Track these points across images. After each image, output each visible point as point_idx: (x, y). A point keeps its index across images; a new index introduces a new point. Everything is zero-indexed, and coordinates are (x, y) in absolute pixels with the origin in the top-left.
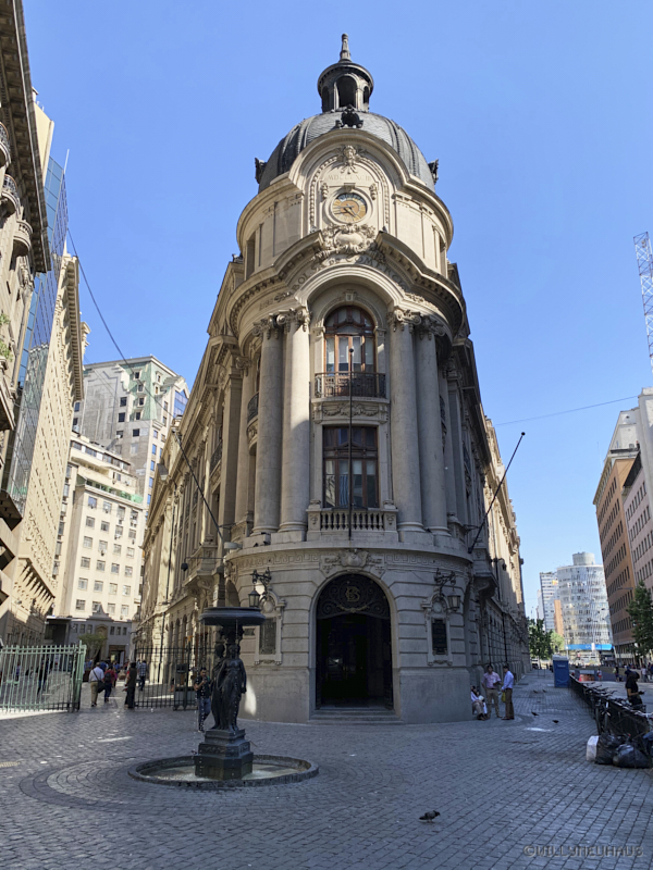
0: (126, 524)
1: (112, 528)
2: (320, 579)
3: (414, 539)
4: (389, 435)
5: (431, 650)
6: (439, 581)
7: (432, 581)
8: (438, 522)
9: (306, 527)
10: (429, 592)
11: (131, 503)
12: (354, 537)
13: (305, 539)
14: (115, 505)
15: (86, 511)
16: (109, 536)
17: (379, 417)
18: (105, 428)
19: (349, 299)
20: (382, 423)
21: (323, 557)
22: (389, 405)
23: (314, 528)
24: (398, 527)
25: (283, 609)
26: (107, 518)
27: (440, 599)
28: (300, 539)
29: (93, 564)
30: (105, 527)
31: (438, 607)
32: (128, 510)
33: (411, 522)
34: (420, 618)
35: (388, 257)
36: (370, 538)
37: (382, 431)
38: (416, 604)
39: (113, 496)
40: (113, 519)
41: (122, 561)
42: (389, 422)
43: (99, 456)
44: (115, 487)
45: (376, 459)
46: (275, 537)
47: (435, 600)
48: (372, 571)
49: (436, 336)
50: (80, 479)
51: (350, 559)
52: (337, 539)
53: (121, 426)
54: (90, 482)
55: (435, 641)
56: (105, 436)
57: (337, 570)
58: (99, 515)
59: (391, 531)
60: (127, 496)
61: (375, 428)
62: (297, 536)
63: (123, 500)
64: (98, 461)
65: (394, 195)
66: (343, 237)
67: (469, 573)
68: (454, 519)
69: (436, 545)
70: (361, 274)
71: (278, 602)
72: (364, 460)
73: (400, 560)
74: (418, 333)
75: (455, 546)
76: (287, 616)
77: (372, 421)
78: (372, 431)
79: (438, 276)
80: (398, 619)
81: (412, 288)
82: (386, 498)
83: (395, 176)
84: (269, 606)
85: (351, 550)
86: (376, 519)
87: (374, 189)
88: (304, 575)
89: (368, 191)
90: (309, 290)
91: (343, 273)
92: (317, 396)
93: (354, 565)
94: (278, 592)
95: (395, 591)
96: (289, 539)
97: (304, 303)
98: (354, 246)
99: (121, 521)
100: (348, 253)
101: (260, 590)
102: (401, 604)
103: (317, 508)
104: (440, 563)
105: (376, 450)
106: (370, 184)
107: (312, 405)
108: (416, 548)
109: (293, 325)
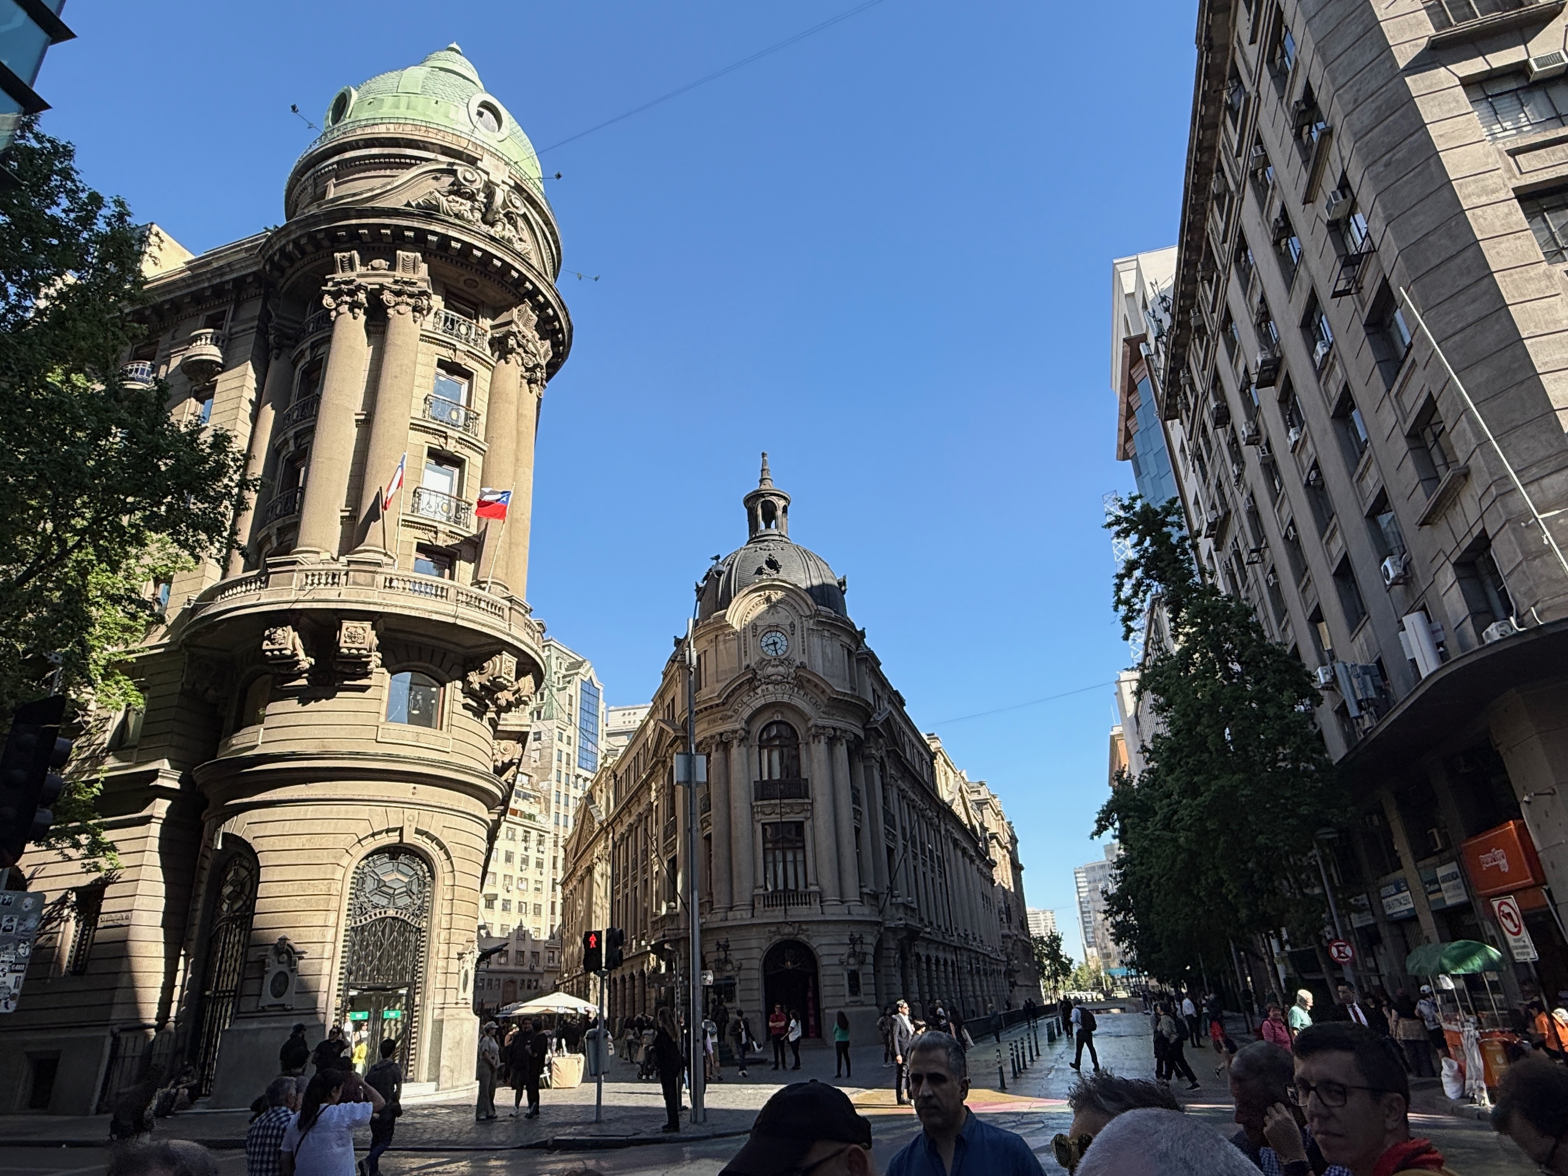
0: (533, 854)
1: (517, 860)
2: (766, 945)
3: (834, 912)
4: (813, 828)
5: (847, 994)
6: (853, 941)
7: (848, 941)
8: (852, 893)
9: (753, 905)
10: (845, 950)
11: (537, 825)
12: (789, 913)
13: (753, 916)
14: (520, 831)
16: (514, 869)
17: (804, 815)
19: (778, 717)
20: (807, 818)
21: (767, 929)
22: (812, 804)
23: (759, 906)
24: (821, 902)
25: (739, 969)
26: (512, 846)
27: (853, 954)
28: (749, 916)
29: (500, 906)
30: (509, 858)
31: (852, 961)
32: (534, 834)
33: (831, 896)
34: (839, 970)
35: (805, 684)
36: (799, 912)
37: (807, 825)
38: (835, 960)
39: (518, 819)
40: (519, 848)
41: (531, 898)
42: (813, 816)
44: (517, 808)
45: (803, 847)
46: (730, 915)
47: (849, 956)
48: (802, 937)
49: (847, 741)
51: (788, 930)
52: (777, 914)
55: (851, 986)
57: (776, 939)
59: (816, 906)
60: (531, 817)
61: (802, 822)
62: (747, 915)
63: (527, 822)
65: (808, 629)
66: (770, 670)
67: (879, 931)
68: (865, 890)
69: (849, 913)
70: (786, 699)
71: (736, 963)
72: (794, 849)
73: (822, 928)
74: (832, 742)
75: (864, 912)
76: (743, 974)
77: (799, 818)
78: (800, 826)
79: (845, 694)
80: (822, 972)
81: (826, 706)
82: (811, 878)
83: (808, 613)
84: (729, 967)
85: (787, 923)
86: (804, 898)
87: (792, 626)
88: (754, 943)
89: (788, 629)
90: (747, 713)
91: (771, 699)
92: (756, 799)
93: (789, 934)
94: (735, 956)
95: (820, 952)
96: (741, 916)
97: (743, 724)
98: (779, 678)
99: (526, 849)
100: (776, 683)
101: (722, 955)
102: (824, 961)
103: (761, 891)
104: (853, 928)
105: (803, 841)
106: (789, 622)
107: (752, 807)
108: (834, 918)
109: (735, 742)
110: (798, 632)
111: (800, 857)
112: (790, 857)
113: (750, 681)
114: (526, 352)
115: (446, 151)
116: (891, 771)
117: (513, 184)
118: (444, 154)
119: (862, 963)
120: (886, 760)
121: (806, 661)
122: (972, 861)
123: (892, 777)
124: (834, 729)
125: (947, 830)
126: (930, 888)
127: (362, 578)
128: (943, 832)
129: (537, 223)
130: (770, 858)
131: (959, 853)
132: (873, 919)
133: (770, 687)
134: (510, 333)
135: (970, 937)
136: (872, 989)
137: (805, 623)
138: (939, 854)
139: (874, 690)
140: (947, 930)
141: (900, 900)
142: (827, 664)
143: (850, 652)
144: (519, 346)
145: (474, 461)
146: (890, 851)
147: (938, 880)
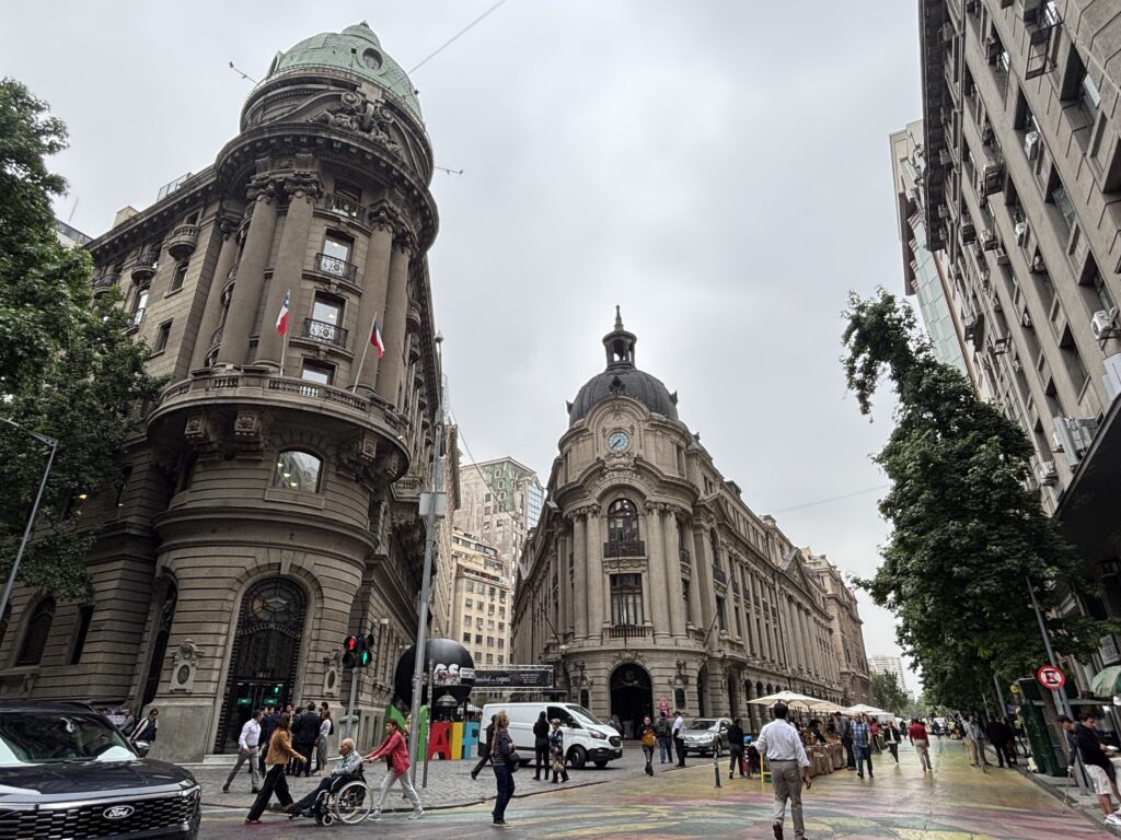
0: (497, 603)
1: (486, 608)
2: (611, 667)
3: (664, 643)
4: (649, 578)
6: (679, 666)
7: (675, 666)
8: (680, 627)
9: (602, 637)
10: (673, 673)
11: (499, 583)
12: (628, 642)
13: (602, 644)
14: (487, 588)
15: (465, 595)
16: (484, 615)
17: (641, 568)
18: (475, 521)
19: (621, 496)
20: (644, 572)
21: (612, 655)
22: (647, 560)
23: (607, 638)
24: (654, 635)
25: (592, 684)
26: (482, 599)
27: (680, 676)
29: (473, 639)
30: (481, 606)
31: (679, 681)
32: (498, 591)
33: (662, 630)
34: (668, 688)
35: (642, 471)
36: (636, 642)
37: (644, 576)
38: (665, 680)
39: (486, 580)
40: (487, 600)
41: (496, 635)
42: (648, 569)
43: (473, 546)
44: (486, 572)
45: (641, 593)
46: (586, 643)
47: (676, 677)
48: (638, 662)
49: (676, 514)
50: (459, 567)
51: (628, 655)
52: (619, 643)
53: (487, 518)
54: (467, 570)
55: (677, 701)
56: (476, 527)
57: (619, 662)
58: (476, 598)
59: (650, 638)
60: (496, 579)
61: (640, 574)
62: (598, 643)
63: (493, 582)
64: (471, 551)
65: (645, 430)
66: (615, 461)
67: (703, 660)
68: (691, 627)
69: (676, 644)
70: (627, 482)
71: (589, 679)
72: (634, 594)
73: (655, 656)
74: (664, 513)
75: (691, 644)
76: (595, 688)
77: (638, 571)
78: (638, 577)
79: (673, 478)
80: (654, 689)
81: (658, 487)
82: (647, 618)
83: (644, 418)
84: (585, 683)
85: (626, 650)
86: (641, 631)
87: (632, 428)
88: (602, 665)
89: (629, 431)
90: (598, 493)
91: (616, 482)
92: (606, 557)
93: (629, 659)
94: (589, 675)
95: (653, 673)
96: (593, 644)
97: (596, 501)
98: (622, 466)
99: (492, 600)
100: (619, 470)
101: (579, 673)
102: (656, 681)
103: (608, 626)
104: (680, 656)
105: (641, 588)
106: (629, 425)
107: (603, 562)
108: (664, 648)
109: (590, 515)
110: (636, 432)
111: (638, 601)
112: (631, 600)
113: (601, 469)
114: (396, 222)
115: (336, 83)
116: (721, 538)
117: (384, 101)
118: (334, 85)
119: (686, 683)
120: (717, 531)
121: (642, 453)
122: (807, 613)
123: (722, 543)
124: (665, 504)
125: (781, 588)
126: (764, 630)
127: (252, 381)
128: (777, 589)
129: (406, 130)
130: (616, 601)
131: (794, 607)
132: (697, 649)
133: (615, 473)
134: (383, 209)
135: (805, 671)
136: (697, 704)
137: (642, 427)
138: (774, 606)
139: (706, 479)
140: (781, 664)
141: (726, 637)
142: (660, 456)
143: (679, 449)
144: (390, 217)
145: (351, 300)
146: (720, 601)
147: (772, 626)
